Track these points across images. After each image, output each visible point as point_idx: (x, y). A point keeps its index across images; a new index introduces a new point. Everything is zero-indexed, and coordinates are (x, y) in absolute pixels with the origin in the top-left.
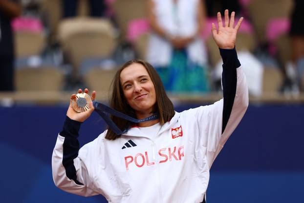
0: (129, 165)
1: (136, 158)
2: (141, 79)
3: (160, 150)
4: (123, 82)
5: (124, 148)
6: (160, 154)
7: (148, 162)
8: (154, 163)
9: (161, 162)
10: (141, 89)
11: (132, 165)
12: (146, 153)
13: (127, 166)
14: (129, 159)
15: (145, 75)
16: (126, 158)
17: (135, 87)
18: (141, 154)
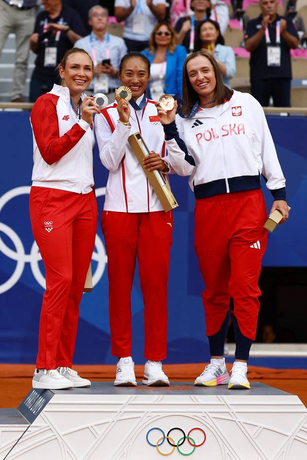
0: (200, 141)
1: (204, 134)
2: (204, 70)
3: (223, 126)
4: (189, 70)
5: (193, 127)
6: (223, 129)
7: (214, 136)
8: (218, 137)
9: (223, 136)
10: (203, 78)
11: (202, 141)
12: (212, 129)
13: (198, 142)
14: (199, 136)
15: (207, 66)
16: (197, 135)
17: (198, 76)
18: (208, 131)
